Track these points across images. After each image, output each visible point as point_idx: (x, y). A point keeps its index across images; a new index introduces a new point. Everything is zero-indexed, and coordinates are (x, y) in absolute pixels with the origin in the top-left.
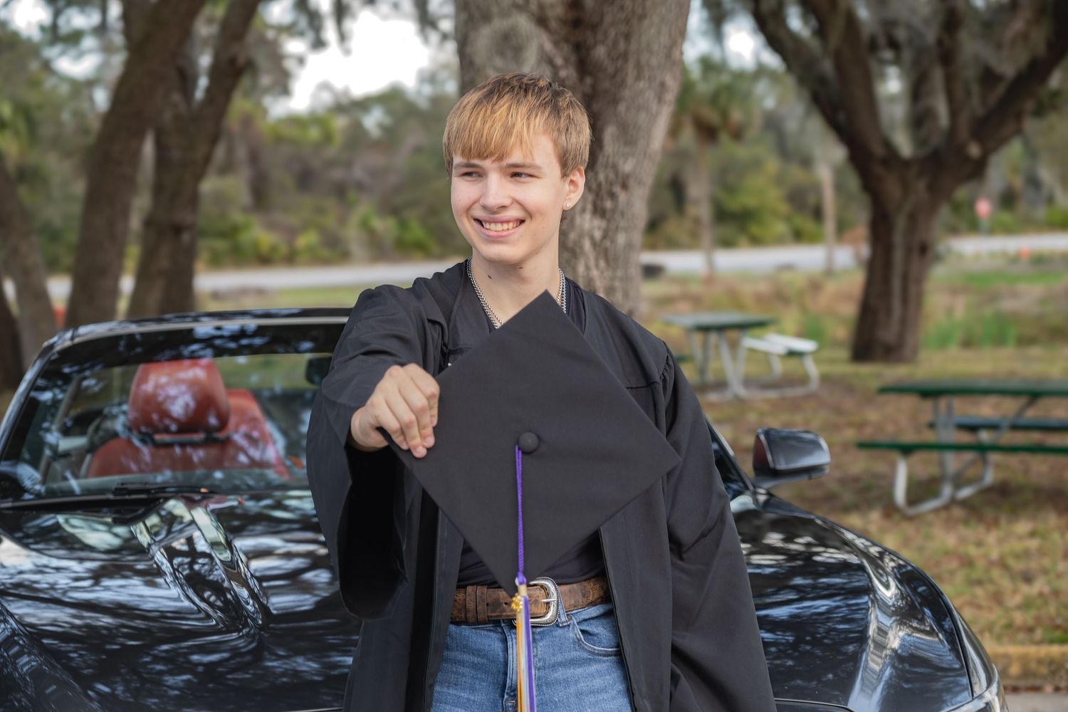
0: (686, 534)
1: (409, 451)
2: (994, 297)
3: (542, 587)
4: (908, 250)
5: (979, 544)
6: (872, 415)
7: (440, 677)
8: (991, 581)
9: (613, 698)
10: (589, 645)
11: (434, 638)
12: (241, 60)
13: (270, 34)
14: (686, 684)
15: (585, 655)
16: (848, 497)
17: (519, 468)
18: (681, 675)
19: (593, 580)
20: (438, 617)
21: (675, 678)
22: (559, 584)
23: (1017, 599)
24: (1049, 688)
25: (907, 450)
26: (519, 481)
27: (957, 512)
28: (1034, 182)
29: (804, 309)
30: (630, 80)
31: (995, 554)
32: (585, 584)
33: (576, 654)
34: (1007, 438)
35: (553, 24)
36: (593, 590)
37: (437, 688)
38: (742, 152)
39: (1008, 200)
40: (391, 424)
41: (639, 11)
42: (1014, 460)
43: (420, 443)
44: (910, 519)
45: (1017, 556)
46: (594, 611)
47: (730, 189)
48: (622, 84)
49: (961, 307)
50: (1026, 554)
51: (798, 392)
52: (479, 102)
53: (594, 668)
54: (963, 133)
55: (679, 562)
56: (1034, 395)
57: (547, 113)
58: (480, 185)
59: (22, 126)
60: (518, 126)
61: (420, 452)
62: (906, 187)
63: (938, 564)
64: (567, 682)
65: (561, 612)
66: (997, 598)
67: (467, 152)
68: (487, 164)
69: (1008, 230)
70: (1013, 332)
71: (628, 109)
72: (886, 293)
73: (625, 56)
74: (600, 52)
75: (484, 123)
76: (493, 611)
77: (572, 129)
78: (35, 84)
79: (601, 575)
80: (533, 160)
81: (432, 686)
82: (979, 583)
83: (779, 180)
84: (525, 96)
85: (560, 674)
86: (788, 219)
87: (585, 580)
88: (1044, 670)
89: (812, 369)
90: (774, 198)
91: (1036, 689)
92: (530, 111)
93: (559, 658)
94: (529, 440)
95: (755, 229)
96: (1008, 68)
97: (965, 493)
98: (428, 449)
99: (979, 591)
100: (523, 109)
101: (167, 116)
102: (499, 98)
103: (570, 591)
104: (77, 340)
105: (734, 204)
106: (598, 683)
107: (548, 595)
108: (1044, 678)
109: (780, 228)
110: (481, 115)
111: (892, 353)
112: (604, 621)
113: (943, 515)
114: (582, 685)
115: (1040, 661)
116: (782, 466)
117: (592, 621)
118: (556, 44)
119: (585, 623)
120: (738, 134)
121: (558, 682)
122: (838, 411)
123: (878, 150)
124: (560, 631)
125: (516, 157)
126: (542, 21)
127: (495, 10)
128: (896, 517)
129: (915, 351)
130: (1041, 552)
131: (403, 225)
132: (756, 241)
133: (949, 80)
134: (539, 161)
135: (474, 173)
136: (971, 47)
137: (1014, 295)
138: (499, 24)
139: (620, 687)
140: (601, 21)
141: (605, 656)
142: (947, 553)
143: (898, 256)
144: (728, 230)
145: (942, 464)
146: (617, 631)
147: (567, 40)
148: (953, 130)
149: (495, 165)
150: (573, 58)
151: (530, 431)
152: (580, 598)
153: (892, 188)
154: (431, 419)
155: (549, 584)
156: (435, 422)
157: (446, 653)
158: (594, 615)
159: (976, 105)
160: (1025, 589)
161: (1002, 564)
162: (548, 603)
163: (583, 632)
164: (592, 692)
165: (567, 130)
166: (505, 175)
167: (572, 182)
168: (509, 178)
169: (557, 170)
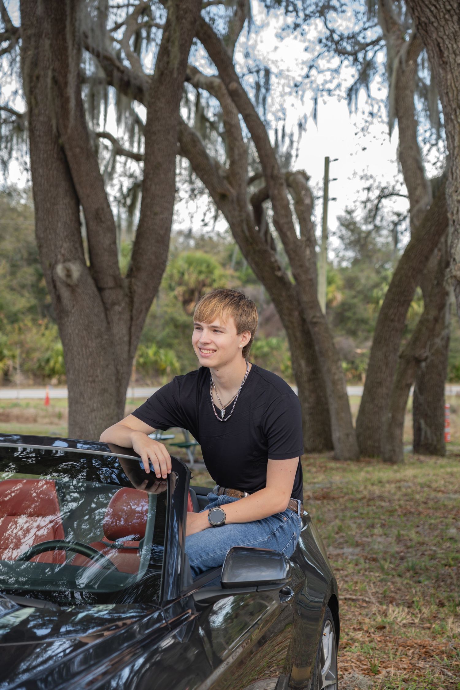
57: (233, 307)
58: (201, 333)
60: (218, 311)
67: (197, 319)
68: (203, 324)
135: (200, 328)
149: (207, 325)
166: (211, 330)
167: (244, 336)
168: (212, 332)
169: (235, 331)
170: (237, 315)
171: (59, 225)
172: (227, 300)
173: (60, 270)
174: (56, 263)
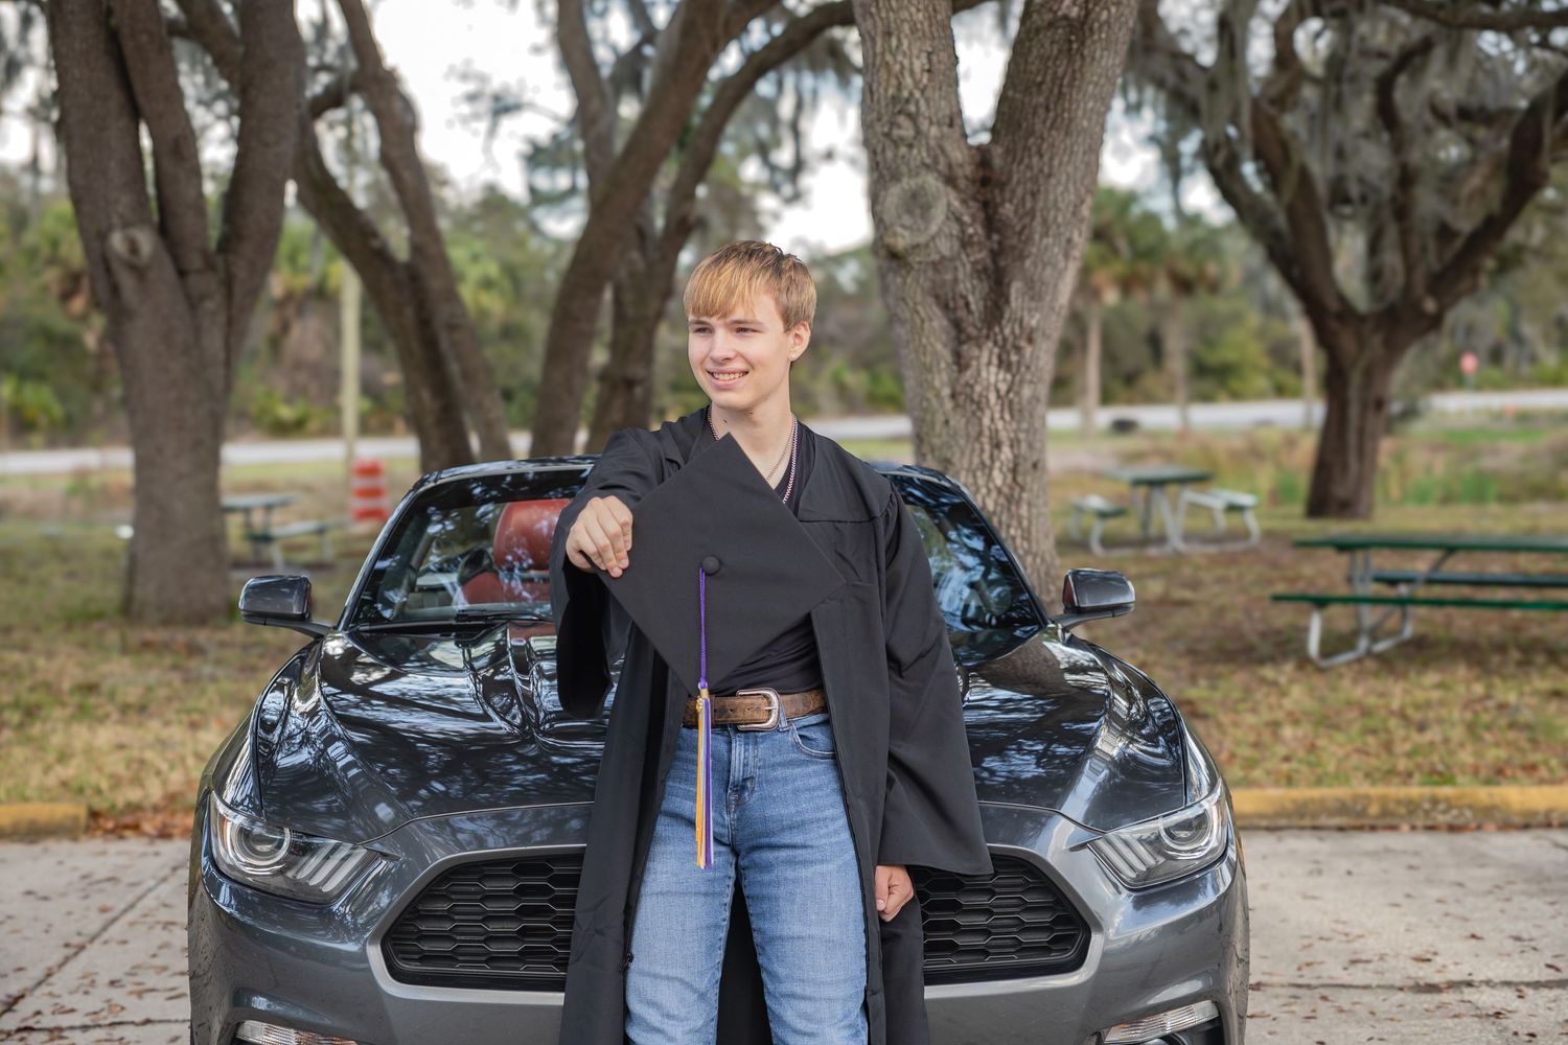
0: (905, 654)
1: (607, 571)
2: (1473, 455)
3: (765, 696)
4: (1364, 407)
5: (1382, 695)
6: (1307, 570)
7: (673, 773)
8: (1387, 731)
9: (828, 795)
10: (807, 749)
11: (666, 739)
12: (692, 219)
13: (745, 191)
14: (900, 787)
15: (803, 757)
16: (1265, 648)
17: (702, 588)
18: (897, 780)
19: (815, 691)
20: (669, 722)
21: (890, 782)
22: (781, 694)
23: (1407, 747)
24: (1405, 827)
25: (1321, 602)
26: (702, 599)
27: (1370, 664)
28: (1517, 338)
29: (1279, 465)
30: (1037, 237)
31: (1395, 704)
32: (807, 695)
33: (793, 756)
34: (1422, 592)
35: (962, 183)
36: (812, 699)
37: (670, 783)
38: (1221, 305)
39: (1496, 356)
40: (590, 549)
41: (1046, 170)
42: (1439, 614)
43: (616, 565)
44: (1321, 670)
45: (1417, 707)
46: (814, 719)
47: (1210, 343)
48: (1029, 239)
49: (1441, 465)
50: (1428, 704)
51: (1238, 547)
52: (709, 266)
53: (811, 769)
54: (1419, 288)
55: (899, 680)
56: (1450, 549)
57: (768, 274)
58: (710, 340)
59: (507, 285)
60: (740, 287)
61: (617, 572)
62: (1362, 343)
63: (1338, 713)
64: (785, 780)
65: (782, 719)
66: (1388, 747)
67: (696, 311)
68: (713, 321)
69: (1497, 386)
70: (1493, 490)
71: (1035, 264)
72: (1342, 448)
73: (1032, 213)
74: (1008, 210)
75: (711, 284)
76: (719, 717)
77: (793, 288)
78: (520, 244)
79: (820, 688)
80: (754, 316)
81: (663, 782)
82: (1374, 732)
83: (1261, 334)
84: (749, 260)
85: (779, 773)
86: (1269, 374)
87: (807, 691)
88: (1402, 810)
89: (1252, 522)
90: (1255, 352)
91: (1393, 828)
92: (752, 274)
93: (778, 759)
94: (711, 563)
95: (1235, 384)
96: (1465, 224)
97: (1381, 647)
98: (624, 570)
99: (1371, 740)
100: (746, 272)
101: (623, 273)
102: (726, 263)
103: (792, 701)
104: (439, 482)
105: (1214, 358)
106: (813, 782)
107: (770, 704)
108: (1402, 817)
109: (1261, 382)
110: (709, 276)
111: (1345, 508)
112: (824, 728)
113: (1356, 667)
114: (799, 783)
115: (1399, 802)
116: (1087, 603)
117: (812, 728)
118: (964, 202)
119: (805, 729)
120: (1214, 288)
121: (777, 780)
122: (1275, 565)
123: (1333, 305)
124: (780, 735)
125: (739, 314)
126: (950, 180)
127: (904, 169)
128: (1309, 668)
129: (1370, 508)
130: (1442, 703)
131: (875, 379)
132: (1236, 396)
133: (1404, 234)
134: (759, 317)
135: (705, 330)
136: (1427, 203)
137: (1496, 452)
138: (908, 183)
139: (835, 786)
140: (1010, 178)
141: (822, 758)
142: (1349, 703)
143: (1354, 411)
144: (1207, 385)
145: (1357, 617)
146: (832, 738)
147: (975, 199)
148: (1408, 287)
149: (721, 322)
150: (981, 215)
151: (713, 556)
152: (801, 708)
153: (1347, 342)
154: (627, 543)
155: (772, 694)
156: (629, 546)
157: (678, 753)
158: (815, 722)
159: (1432, 261)
160: (1416, 737)
161: (1402, 715)
162: (770, 711)
163: (801, 736)
164: (809, 790)
165: (788, 289)
166: (731, 330)
167: (797, 335)
168: (735, 333)
169: (779, 325)
170: (779, 289)
171: (113, 164)
172: (755, 263)
173: (117, 241)
174: (110, 229)
